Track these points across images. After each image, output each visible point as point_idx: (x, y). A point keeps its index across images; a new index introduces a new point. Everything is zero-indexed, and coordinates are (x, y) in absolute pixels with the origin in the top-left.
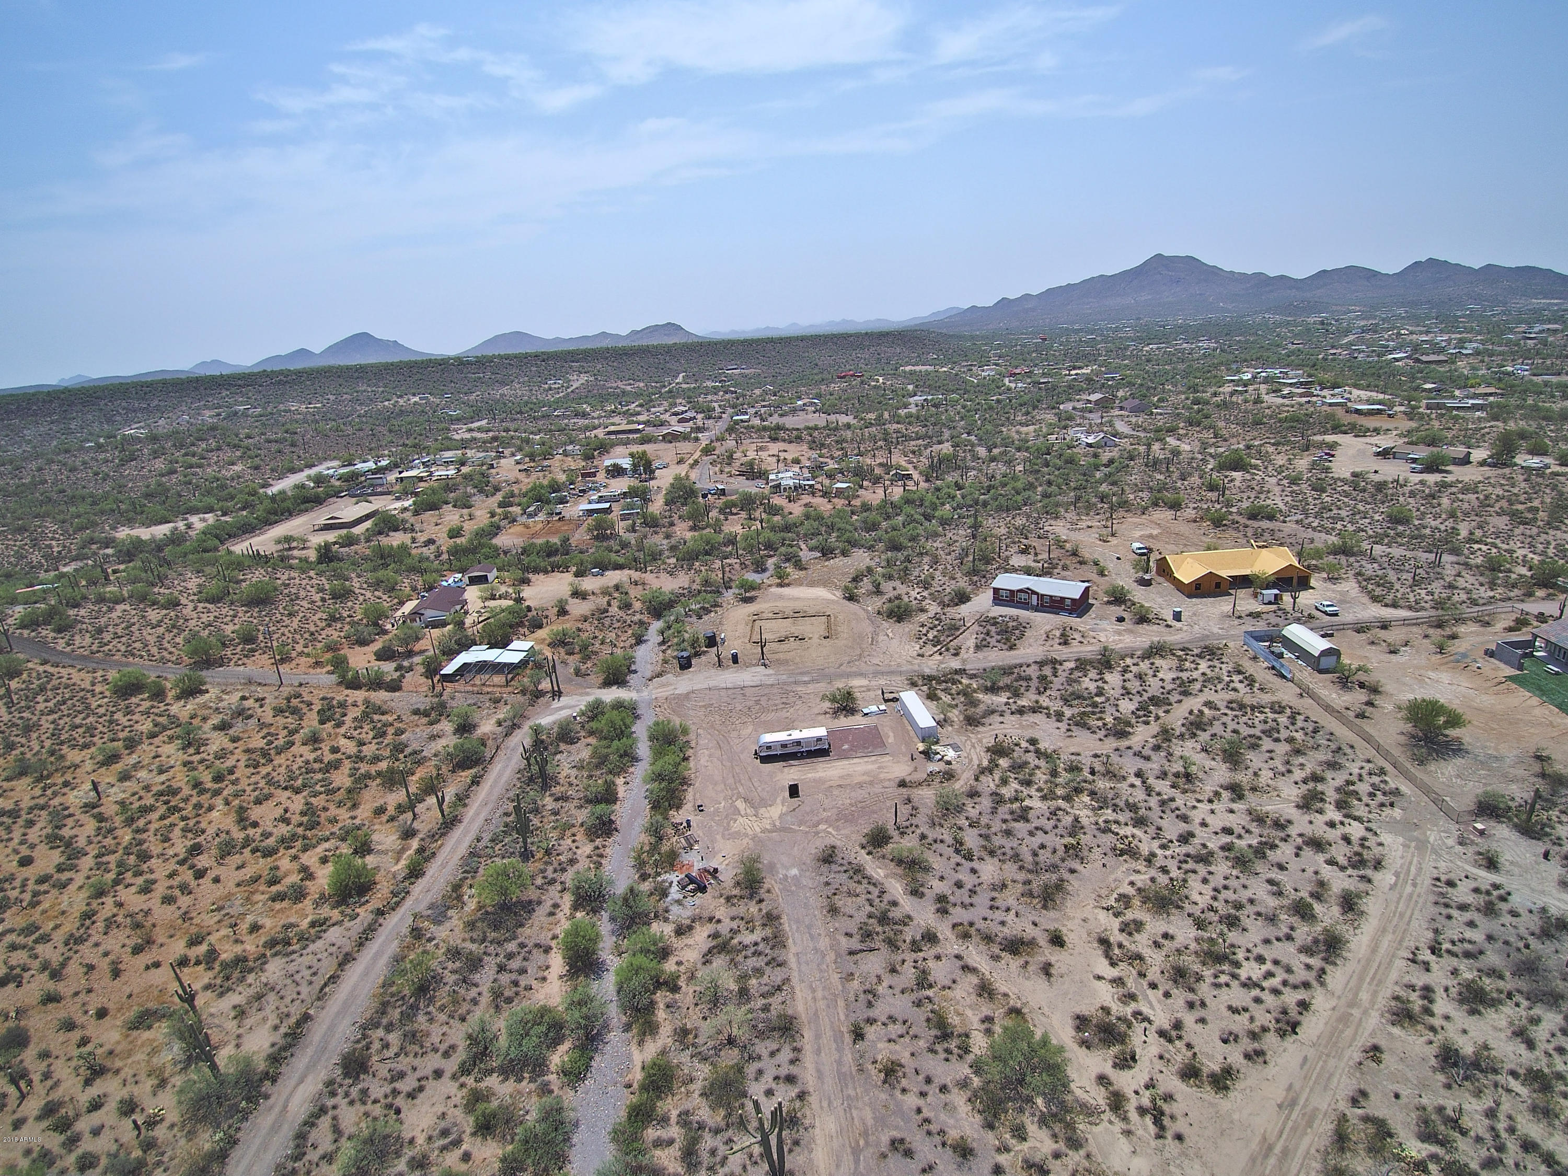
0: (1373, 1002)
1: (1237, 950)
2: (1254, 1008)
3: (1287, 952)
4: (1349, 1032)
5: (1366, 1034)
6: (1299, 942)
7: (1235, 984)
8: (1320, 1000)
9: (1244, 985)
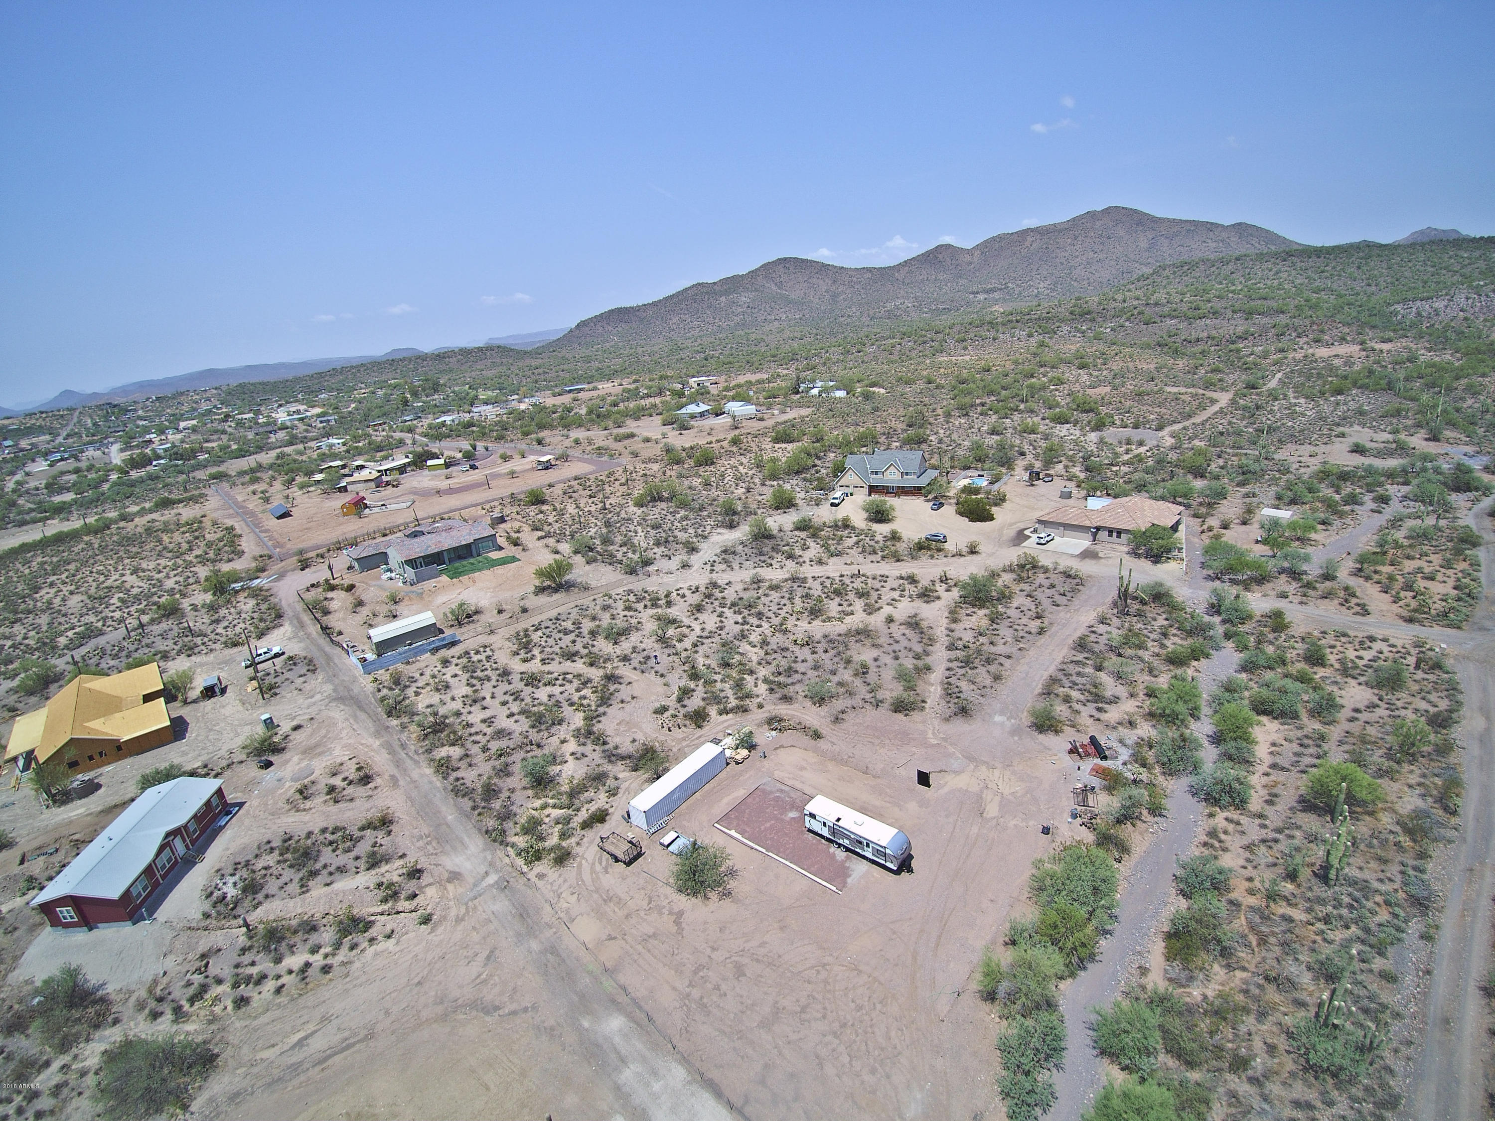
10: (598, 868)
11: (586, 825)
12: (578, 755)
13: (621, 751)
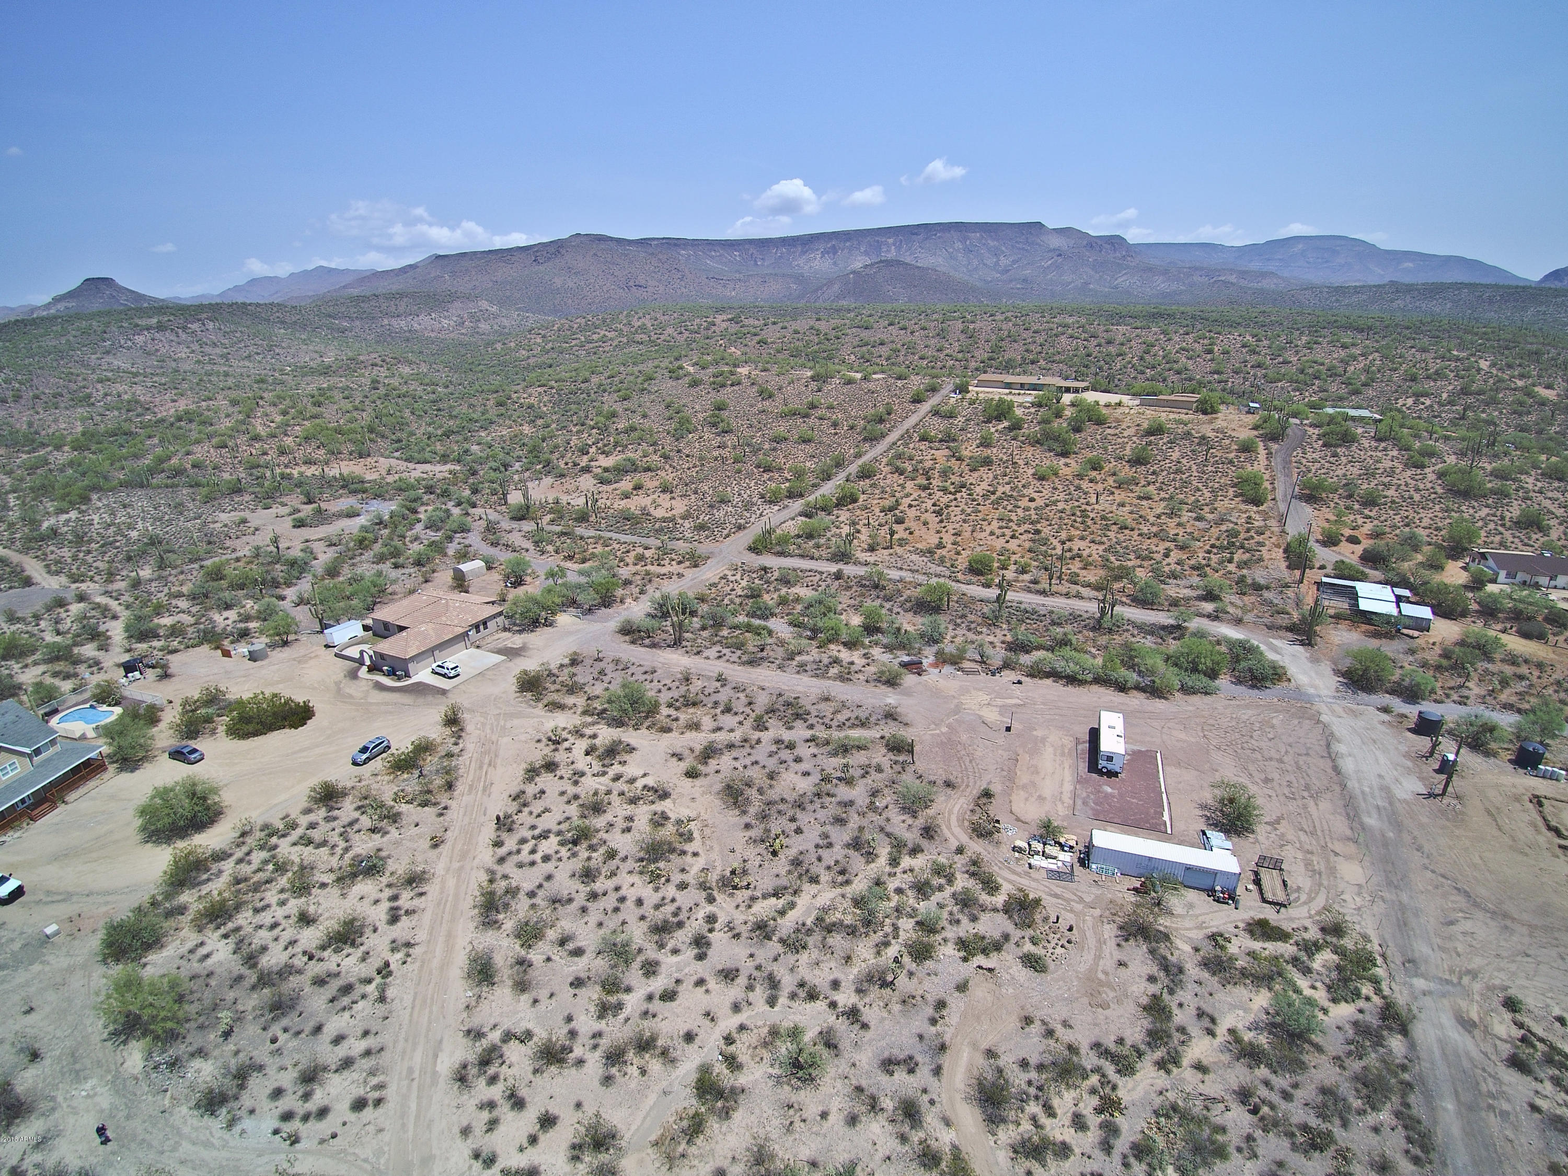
0: (443, 882)
1: (569, 854)
2: (531, 821)
3: (526, 880)
4: (459, 846)
5: (444, 854)
6: (522, 895)
7: (555, 828)
8: (486, 856)
9: (549, 831)
10: (1303, 897)
11: (1280, 935)
12: (1206, 1023)
13: (1154, 969)
